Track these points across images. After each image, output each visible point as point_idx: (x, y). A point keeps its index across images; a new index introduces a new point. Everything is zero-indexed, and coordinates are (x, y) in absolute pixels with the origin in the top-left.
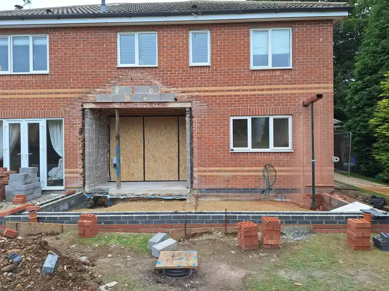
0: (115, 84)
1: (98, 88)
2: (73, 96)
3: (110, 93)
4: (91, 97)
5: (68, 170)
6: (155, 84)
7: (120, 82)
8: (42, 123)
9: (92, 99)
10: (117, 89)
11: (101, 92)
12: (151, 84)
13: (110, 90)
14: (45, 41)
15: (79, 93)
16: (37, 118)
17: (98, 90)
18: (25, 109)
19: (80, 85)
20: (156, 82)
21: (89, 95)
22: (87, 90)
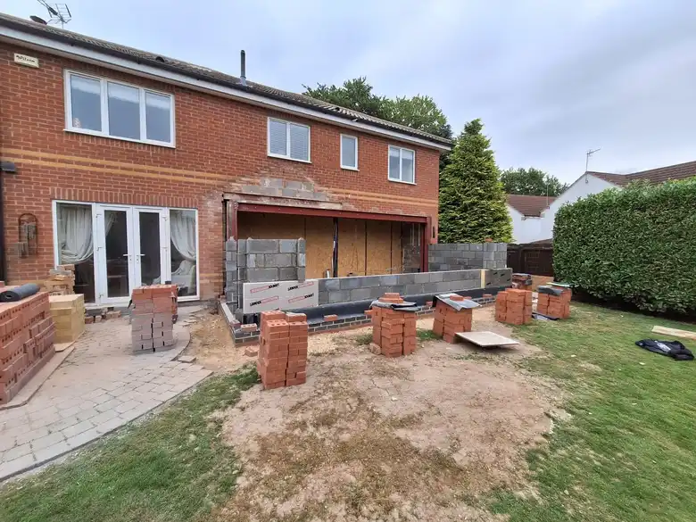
0: (264, 175)
1: (244, 176)
2: (211, 182)
3: (258, 184)
4: (236, 187)
5: (203, 275)
6: (308, 181)
7: (271, 173)
8: (164, 214)
9: (237, 189)
10: (267, 182)
11: (248, 182)
12: (304, 181)
13: (259, 181)
14: (168, 103)
15: (219, 179)
16: (156, 206)
17: (243, 179)
18: (136, 192)
19: (221, 170)
20: (309, 179)
21: (233, 184)
22: (231, 178)
